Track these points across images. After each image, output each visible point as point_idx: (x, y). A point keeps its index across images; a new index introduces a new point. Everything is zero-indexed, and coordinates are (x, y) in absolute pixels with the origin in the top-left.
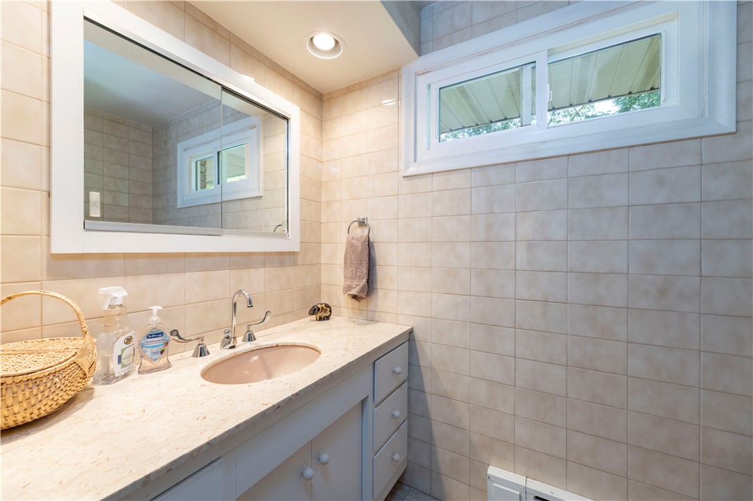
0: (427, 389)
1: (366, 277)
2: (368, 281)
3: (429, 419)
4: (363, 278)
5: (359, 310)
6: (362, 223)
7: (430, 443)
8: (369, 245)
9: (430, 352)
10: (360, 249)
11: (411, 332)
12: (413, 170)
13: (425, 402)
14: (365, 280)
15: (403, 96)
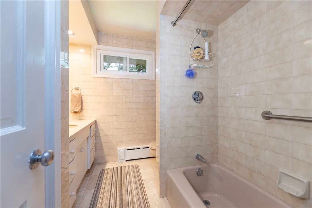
0: (101, 135)
1: (81, 105)
2: (81, 107)
3: (101, 143)
4: (80, 106)
5: (76, 117)
6: (77, 89)
7: (102, 149)
8: (81, 97)
9: (101, 125)
10: (78, 97)
11: (96, 121)
12: (96, 75)
13: (100, 139)
14: (80, 107)
15: (92, 53)
